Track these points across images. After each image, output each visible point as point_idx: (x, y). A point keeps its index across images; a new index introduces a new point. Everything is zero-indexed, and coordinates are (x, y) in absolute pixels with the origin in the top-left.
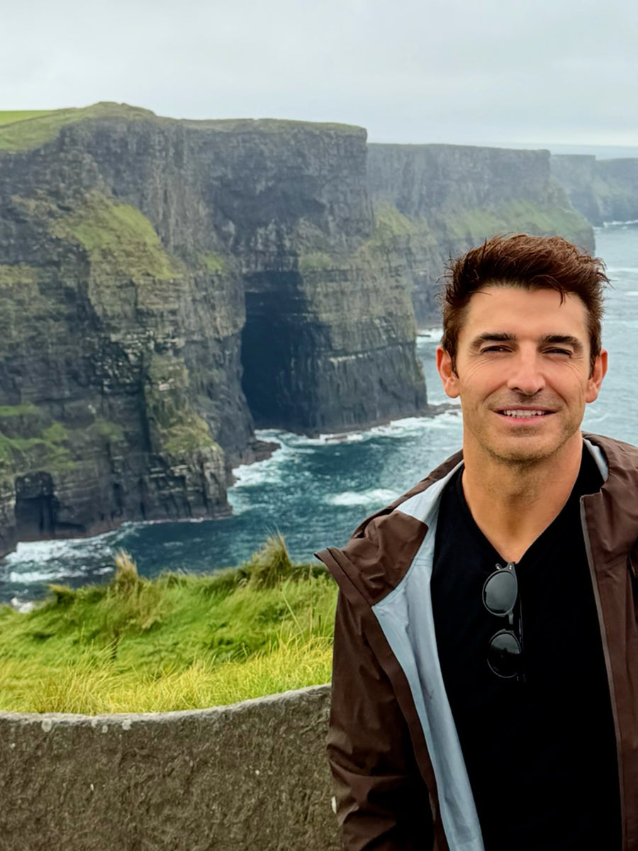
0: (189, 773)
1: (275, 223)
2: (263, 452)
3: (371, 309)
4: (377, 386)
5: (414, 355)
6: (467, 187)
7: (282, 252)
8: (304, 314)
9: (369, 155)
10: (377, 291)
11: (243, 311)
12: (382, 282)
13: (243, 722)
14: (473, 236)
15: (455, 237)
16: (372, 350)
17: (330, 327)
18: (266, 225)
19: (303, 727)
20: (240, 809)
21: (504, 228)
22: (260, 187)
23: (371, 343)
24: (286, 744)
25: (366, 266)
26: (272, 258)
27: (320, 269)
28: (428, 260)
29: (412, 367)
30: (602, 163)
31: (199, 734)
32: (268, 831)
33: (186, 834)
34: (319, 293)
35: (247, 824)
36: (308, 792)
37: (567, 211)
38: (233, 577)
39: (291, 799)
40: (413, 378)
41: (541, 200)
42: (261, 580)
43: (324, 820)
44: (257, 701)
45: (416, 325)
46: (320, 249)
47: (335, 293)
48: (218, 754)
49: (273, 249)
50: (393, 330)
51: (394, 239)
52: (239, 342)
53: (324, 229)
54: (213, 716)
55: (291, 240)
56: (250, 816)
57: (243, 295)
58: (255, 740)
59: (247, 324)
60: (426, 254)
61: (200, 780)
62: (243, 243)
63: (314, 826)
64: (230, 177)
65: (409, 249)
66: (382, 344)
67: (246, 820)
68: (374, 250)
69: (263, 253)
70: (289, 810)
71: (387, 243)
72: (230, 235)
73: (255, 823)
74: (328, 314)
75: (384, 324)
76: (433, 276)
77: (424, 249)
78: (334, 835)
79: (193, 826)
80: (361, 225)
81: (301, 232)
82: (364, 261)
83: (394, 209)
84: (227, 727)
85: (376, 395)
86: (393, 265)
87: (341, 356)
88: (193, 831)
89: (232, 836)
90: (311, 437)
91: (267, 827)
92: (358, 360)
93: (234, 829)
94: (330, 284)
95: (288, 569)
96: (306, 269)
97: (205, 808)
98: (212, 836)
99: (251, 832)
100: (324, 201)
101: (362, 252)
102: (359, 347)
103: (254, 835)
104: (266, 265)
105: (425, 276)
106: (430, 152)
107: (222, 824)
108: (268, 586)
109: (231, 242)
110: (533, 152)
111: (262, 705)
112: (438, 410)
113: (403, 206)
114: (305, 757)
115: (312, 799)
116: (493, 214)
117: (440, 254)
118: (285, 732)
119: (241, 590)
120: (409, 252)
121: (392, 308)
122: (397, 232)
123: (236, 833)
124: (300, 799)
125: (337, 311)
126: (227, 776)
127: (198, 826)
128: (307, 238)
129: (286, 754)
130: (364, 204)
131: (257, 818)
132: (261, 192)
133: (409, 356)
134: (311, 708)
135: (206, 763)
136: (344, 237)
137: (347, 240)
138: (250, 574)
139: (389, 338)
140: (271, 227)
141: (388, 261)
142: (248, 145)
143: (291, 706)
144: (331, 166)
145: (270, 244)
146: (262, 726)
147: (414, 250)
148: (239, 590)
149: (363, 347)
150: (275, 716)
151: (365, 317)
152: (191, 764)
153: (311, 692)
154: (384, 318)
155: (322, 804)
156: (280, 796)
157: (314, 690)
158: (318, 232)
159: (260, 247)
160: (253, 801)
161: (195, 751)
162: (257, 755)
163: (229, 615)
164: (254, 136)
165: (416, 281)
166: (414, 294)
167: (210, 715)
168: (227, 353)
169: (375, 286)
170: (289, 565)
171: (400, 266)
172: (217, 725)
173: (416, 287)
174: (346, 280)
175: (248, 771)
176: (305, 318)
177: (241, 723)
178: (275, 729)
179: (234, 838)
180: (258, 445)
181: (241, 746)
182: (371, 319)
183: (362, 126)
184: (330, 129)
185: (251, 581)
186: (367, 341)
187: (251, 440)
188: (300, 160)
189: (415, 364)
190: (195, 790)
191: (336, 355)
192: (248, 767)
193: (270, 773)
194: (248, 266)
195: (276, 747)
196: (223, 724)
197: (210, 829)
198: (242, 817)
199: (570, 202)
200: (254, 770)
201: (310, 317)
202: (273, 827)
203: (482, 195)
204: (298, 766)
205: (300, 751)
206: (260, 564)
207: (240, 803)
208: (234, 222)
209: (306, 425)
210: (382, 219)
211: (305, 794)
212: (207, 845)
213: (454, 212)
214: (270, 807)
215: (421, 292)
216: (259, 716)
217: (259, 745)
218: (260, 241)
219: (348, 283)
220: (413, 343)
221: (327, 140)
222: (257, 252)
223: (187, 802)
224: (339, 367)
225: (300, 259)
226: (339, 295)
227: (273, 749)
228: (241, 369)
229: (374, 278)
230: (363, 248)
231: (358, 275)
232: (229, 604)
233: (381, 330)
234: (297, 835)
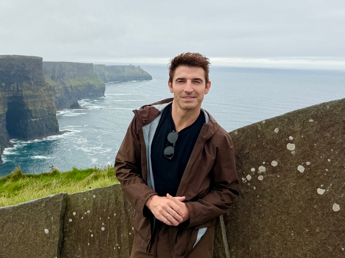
0: (3, 224)
1: (17, 83)
2: (11, 145)
3: (43, 106)
4: (45, 127)
5: (55, 118)
6: (71, 73)
7: (18, 91)
8: (24, 108)
9: (43, 65)
10: (45, 101)
11: (7, 107)
12: (47, 98)
13: (19, 209)
14: (72, 86)
15: (67, 86)
16: (43, 117)
17: (31, 111)
18: (14, 83)
19: (36, 210)
20: (18, 233)
21: (81, 84)
22: (12, 73)
23: (43, 115)
24: (31, 215)
25: (42, 94)
26: (15, 92)
27: (29, 95)
28: (60, 92)
29: (55, 121)
30: (107, 67)
31: (6, 213)
32: (26, 239)
33: (2, 241)
34: (29, 102)
35: (20, 237)
36: (38, 228)
37: (98, 79)
38: (5, 179)
39: (33, 230)
40: (55, 124)
41: (91, 76)
42: (14, 179)
43: (42, 235)
44: (23, 203)
45: (56, 109)
46: (29, 90)
47: (33, 101)
48: (11, 218)
49: (16, 90)
50: (50, 111)
51: (50, 87)
52: (6, 115)
53: (31, 84)
54: (10, 208)
55: (21, 87)
56: (21, 235)
57: (7, 103)
58: (22, 214)
59: (8, 111)
60: (59, 91)
61: (6, 226)
62: (7, 88)
63: (39, 237)
64: (4, 70)
65: (54, 89)
66: (47, 115)
67: (20, 236)
68: (44, 90)
69: (13, 91)
70: (32, 233)
71: (48, 88)
72: (3, 86)
73: (22, 237)
74: (31, 107)
75: (47, 110)
76: (61, 97)
77: (58, 89)
78: (45, 239)
79: (4, 239)
80: (41, 83)
81: (24, 85)
82: (41, 93)
83: (50, 79)
84: (14, 211)
85: (45, 129)
86: (50, 94)
87: (35, 119)
88: (4, 240)
89: (15, 241)
90: (26, 141)
91: (26, 238)
92: (39, 119)
93: (16, 239)
94: (32, 99)
95: (21, 176)
96: (25, 95)
97: (8, 234)
98: (10, 242)
99: (21, 240)
100: (30, 77)
101: (41, 91)
102: (40, 116)
103: (22, 241)
104: (13, 94)
105: (59, 97)
106: (61, 64)
107: (13, 238)
108: (16, 180)
109: (4, 88)
110: (89, 64)
111: (24, 204)
112: (62, 133)
113: (53, 78)
114: (36, 218)
115: (39, 230)
116: (78, 80)
117: (63, 91)
118: (31, 211)
119: (8, 182)
120: (54, 90)
121: (50, 105)
122: (51, 85)
123: (17, 240)
124: (35, 230)
125: (34, 106)
126: (14, 225)
127: (6, 239)
128: (25, 87)
129: (31, 217)
130: (42, 78)
131: (23, 236)
132: (12, 75)
133: (54, 118)
134: (38, 204)
135: (8, 221)
136: (36, 86)
137: (37, 87)
138: (10, 177)
139: (49, 114)
140: (15, 84)
141: (48, 93)
142: (9, 62)
143: (32, 204)
144: (32, 67)
145: (15, 88)
146: (24, 210)
147: (56, 90)
148: (7, 182)
149: (41, 116)
150: (28, 207)
151: (42, 108)
152: (4, 222)
153: (39, 200)
154: (47, 108)
155: (42, 231)
156: (30, 229)
157: (39, 199)
158: (28, 85)
159: (12, 89)
160: (22, 231)
161: (5, 218)
162: (23, 218)
163: (4, 189)
164: (10, 60)
165: (56, 98)
166: (56, 102)
167: (9, 208)
168: (2, 118)
169: (44, 100)
170: (22, 175)
171: (52, 94)
172: (11, 210)
173: (56, 100)
174: (36, 98)
175: (20, 223)
176: (25, 108)
177: (18, 210)
178: (28, 211)
179: (16, 242)
180: (11, 143)
181: (18, 216)
182: (44, 109)
183: (41, 57)
184: (32, 58)
185: (11, 179)
186: (42, 114)
187: (9, 142)
188: (24, 66)
189: (56, 120)
190: (5, 229)
191: (33, 118)
192: (20, 221)
193: (27, 223)
194: (8, 95)
195: (28, 216)
196: (13, 210)
197: (9, 240)
198: (19, 236)
199: (99, 77)
200: (22, 223)
201: (26, 108)
202: (27, 238)
203: (75, 75)
204: (35, 221)
205: (35, 217)
206: (13, 174)
207: (18, 232)
208: (5, 83)
209: (24, 138)
210: (47, 81)
211: (37, 228)
212: (8, 244)
213: (67, 79)
214: (27, 233)
215: (58, 101)
216: (23, 207)
217: (23, 216)
218: (12, 88)
219: (37, 99)
220: (55, 115)
221: (31, 61)
222: (11, 91)
223: (2, 232)
224: (34, 122)
225: (23, 93)
226: (35, 102)
227: (27, 216)
228: (6, 123)
229: (44, 97)
230: (42, 89)
231: (40, 97)
232: (4, 186)
233: (46, 111)
234: (34, 240)
